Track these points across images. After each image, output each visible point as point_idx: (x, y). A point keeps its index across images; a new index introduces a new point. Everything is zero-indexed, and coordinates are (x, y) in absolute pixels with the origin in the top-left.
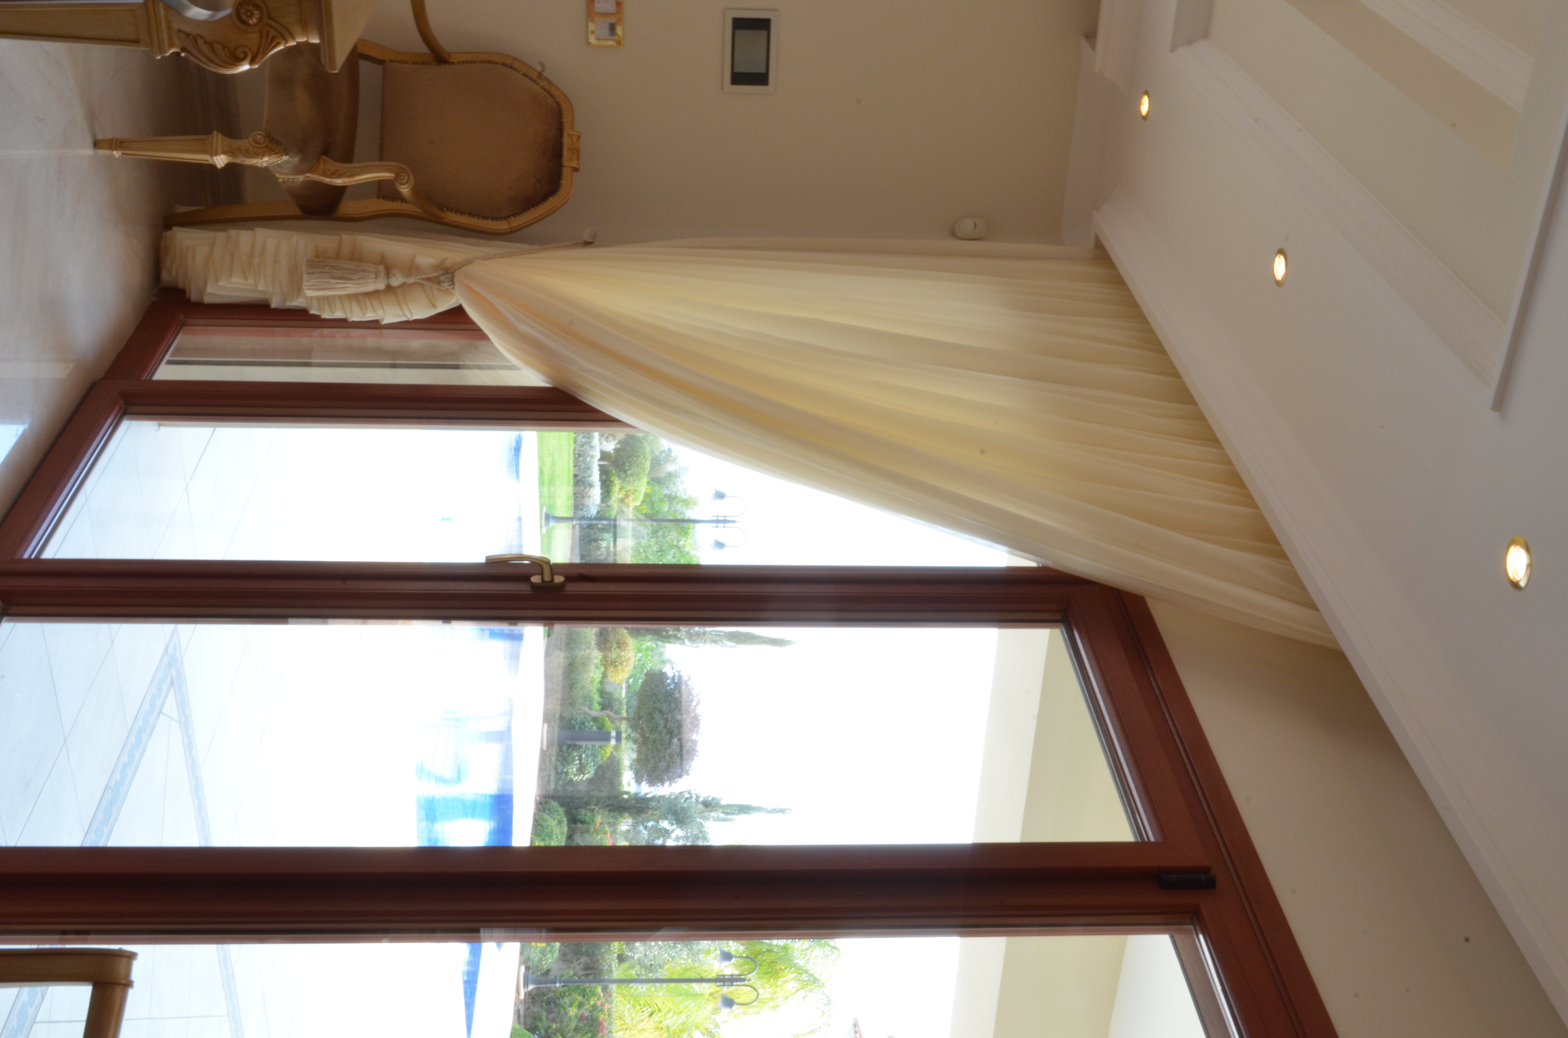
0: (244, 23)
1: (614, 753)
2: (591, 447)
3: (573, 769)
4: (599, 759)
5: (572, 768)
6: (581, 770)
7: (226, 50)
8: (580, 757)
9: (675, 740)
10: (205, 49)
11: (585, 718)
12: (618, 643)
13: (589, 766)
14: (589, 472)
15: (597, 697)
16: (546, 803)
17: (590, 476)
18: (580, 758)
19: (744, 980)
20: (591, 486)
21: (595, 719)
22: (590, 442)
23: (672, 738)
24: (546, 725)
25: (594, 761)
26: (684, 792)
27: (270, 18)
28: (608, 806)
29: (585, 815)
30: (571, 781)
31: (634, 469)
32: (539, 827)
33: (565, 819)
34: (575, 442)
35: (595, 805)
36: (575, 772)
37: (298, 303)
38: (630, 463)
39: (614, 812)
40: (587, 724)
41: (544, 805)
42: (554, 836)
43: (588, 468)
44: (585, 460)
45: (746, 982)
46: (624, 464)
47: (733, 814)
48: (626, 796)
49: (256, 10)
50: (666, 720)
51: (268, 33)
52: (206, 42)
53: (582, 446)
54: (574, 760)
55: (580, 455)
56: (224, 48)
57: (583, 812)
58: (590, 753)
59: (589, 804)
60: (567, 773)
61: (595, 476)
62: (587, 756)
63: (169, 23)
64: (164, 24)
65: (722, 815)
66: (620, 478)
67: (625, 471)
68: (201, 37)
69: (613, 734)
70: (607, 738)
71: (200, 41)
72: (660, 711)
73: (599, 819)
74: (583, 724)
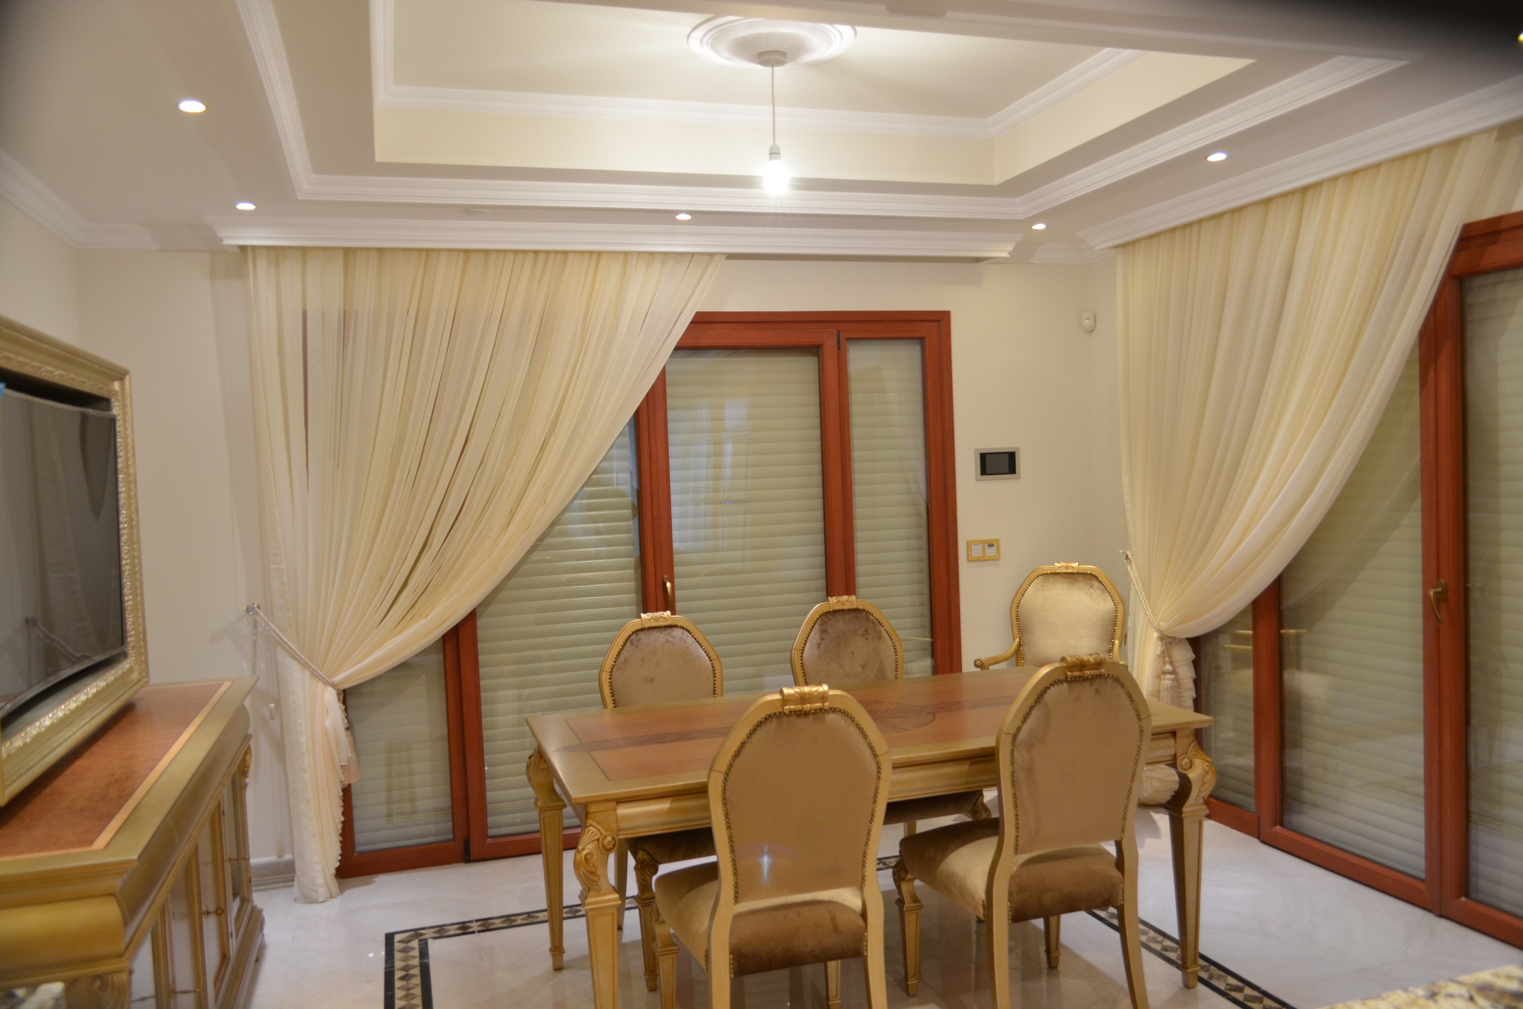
0: (1190, 767)
7: (1206, 776)
10: (1206, 786)
27: (1187, 753)
49: (1184, 760)
51: (1194, 754)
52: (1202, 786)
56: (1205, 777)
63: (1192, 806)
64: (1193, 808)
68: (1200, 789)
71: (1202, 789)
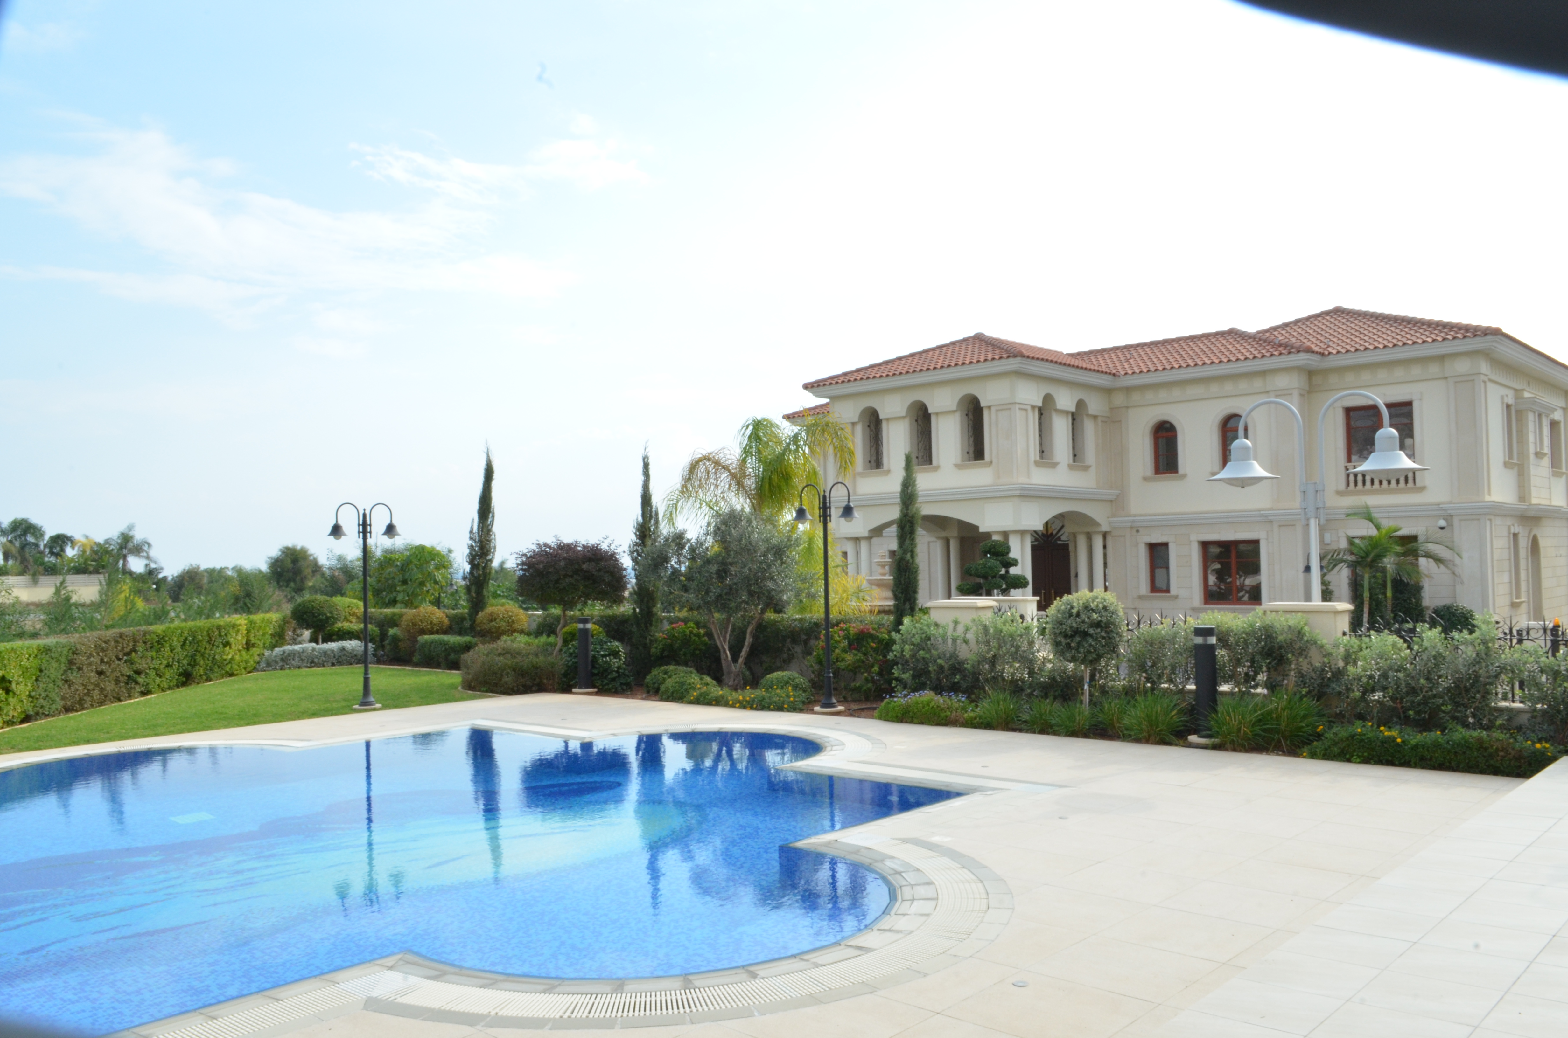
2: (303, 651)
3: (615, 662)
4: (603, 636)
6: (616, 655)
8: (603, 656)
9: (585, 567)
11: (565, 653)
12: (491, 621)
13: (611, 647)
14: (329, 652)
15: (543, 639)
16: (647, 686)
17: (333, 651)
18: (604, 656)
19: (824, 497)
20: (343, 649)
21: (566, 642)
22: (299, 653)
23: (582, 570)
24: (574, 690)
25: (606, 643)
26: (632, 558)
28: (646, 627)
29: (656, 648)
30: (624, 663)
31: (326, 611)
32: (675, 695)
33: (663, 668)
34: (299, 667)
35: (647, 639)
36: (618, 660)
38: (319, 615)
39: (652, 621)
40: (571, 651)
42: (682, 679)
43: (325, 653)
44: (317, 657)
45: (827, 495)
46: (321, 620)
47: (651, 511)
48: (638, 610)
50: (566, 576)
53: (302, 660)
54: (606, 662)
55: (312, 662)
57: (653, 650)
58: (599, 647)
59: (646, 644)
60: (619, 668)
61: (333, 646)
62: (602, 649)
65: (653, 521)
66: (333, 624)
67: (328, 618)
69: (581, 626)
70: (585, 631)
72: (557, 582)
73: (659, 635)
74: (571, 654)
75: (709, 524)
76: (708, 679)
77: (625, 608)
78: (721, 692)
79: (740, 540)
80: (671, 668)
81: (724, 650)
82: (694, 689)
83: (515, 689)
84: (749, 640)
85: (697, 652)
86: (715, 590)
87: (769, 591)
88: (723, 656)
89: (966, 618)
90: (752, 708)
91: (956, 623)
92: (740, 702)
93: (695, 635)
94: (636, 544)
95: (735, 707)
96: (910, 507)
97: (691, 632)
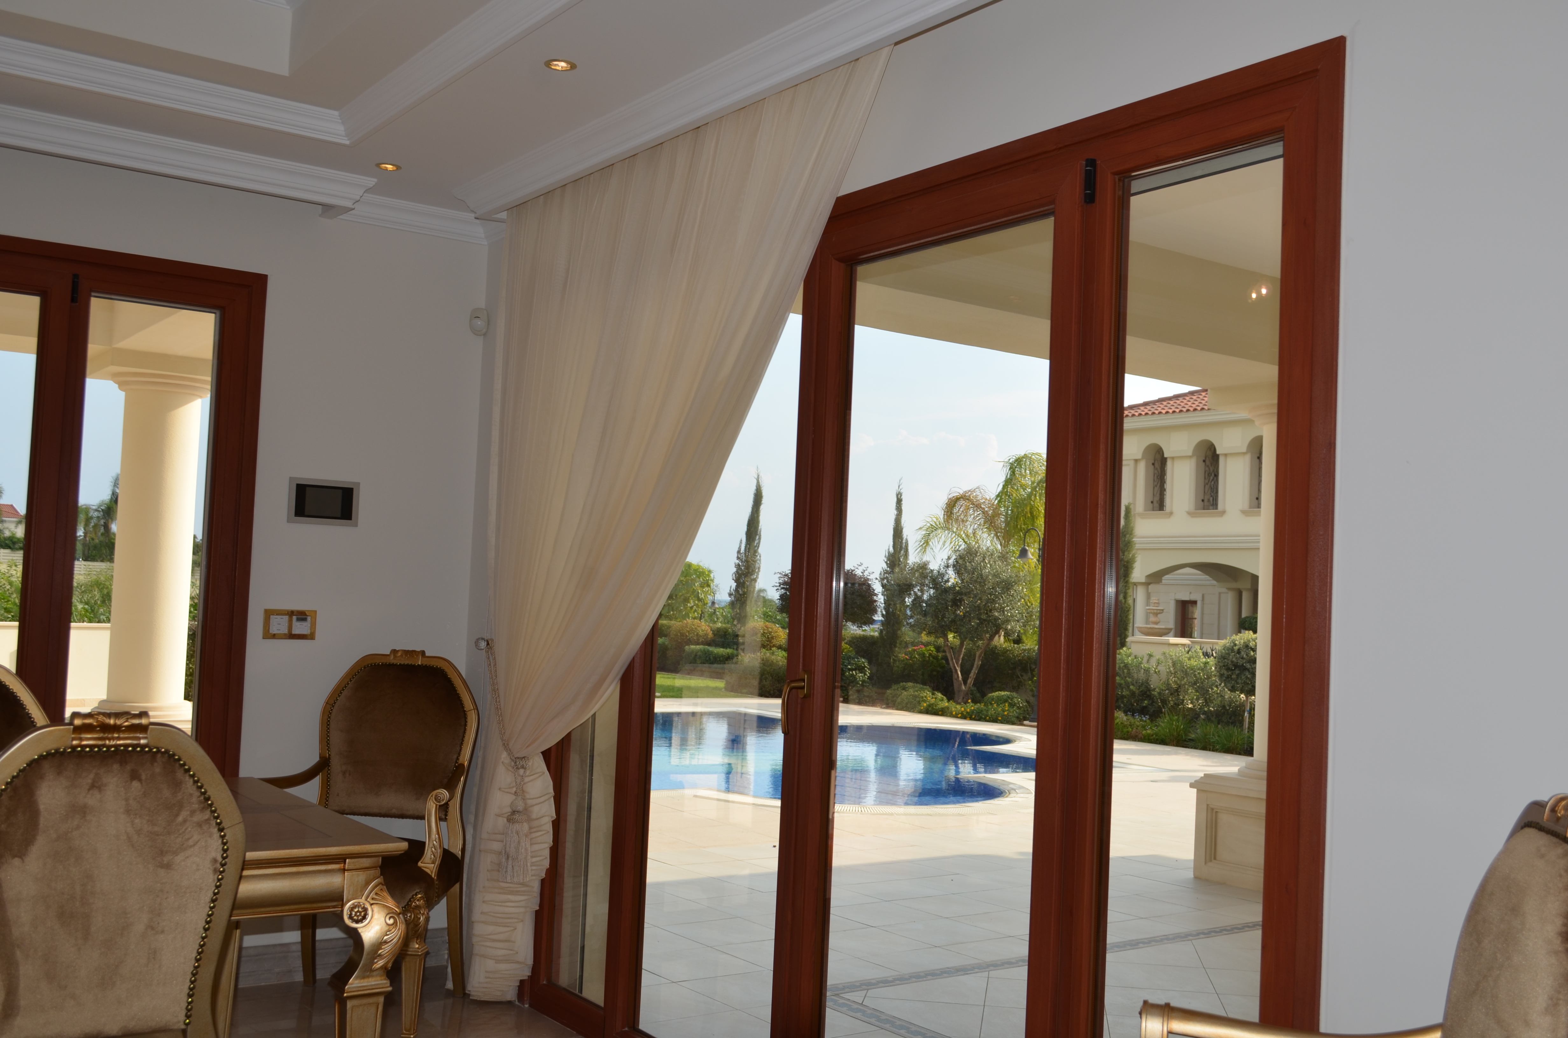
1: (846, 641)
4: (853, 654)
5: (859, 677)
6: (861, 669)
7: (387, 933)
8: (850, 670)
13: (858, 663)
16: (887, 699)
18: (852, 670)
25: (853, 658)
26: (882, 584)
28: (891, 648)
29: (898, 667)
30: (869, 678)
32: (908, 706)
33: (902, 684)
35: (890, 659)
36: (863, 675)
37: (536, 886)
39: (896, 643)
41: (890, 701)
42: (916, 693)
47: (901, 542)
48: (884, 633)
51: (373, 897)
54: (852, 675)
56: (385, 935)
57: (895, 669)
58: (847, 662)
59: (889, 663)
60: (863, 681)
62: (849, 664)
65: (902, 552)
73: (902, 656)
75: (949, 558)
76: (939, 695)
77: (872, 631)
78: (947, 704)
79: (973, 573)
80: (910, 684)
81: (956, 670)
82: (925, 701)
83: (772, 692)
84: (978, 663)
85: (935, 673)
86: (949, 616)
87: (997, 619)
88: (955, 676)
89: (1158, 652)
90: (971, 719)
91: (1150, 656)
92: (962, 713)
93: (934, 657)
94: (886, 572)
95: (957, 717)
96: (1126, 553)
97: (930, 654)
